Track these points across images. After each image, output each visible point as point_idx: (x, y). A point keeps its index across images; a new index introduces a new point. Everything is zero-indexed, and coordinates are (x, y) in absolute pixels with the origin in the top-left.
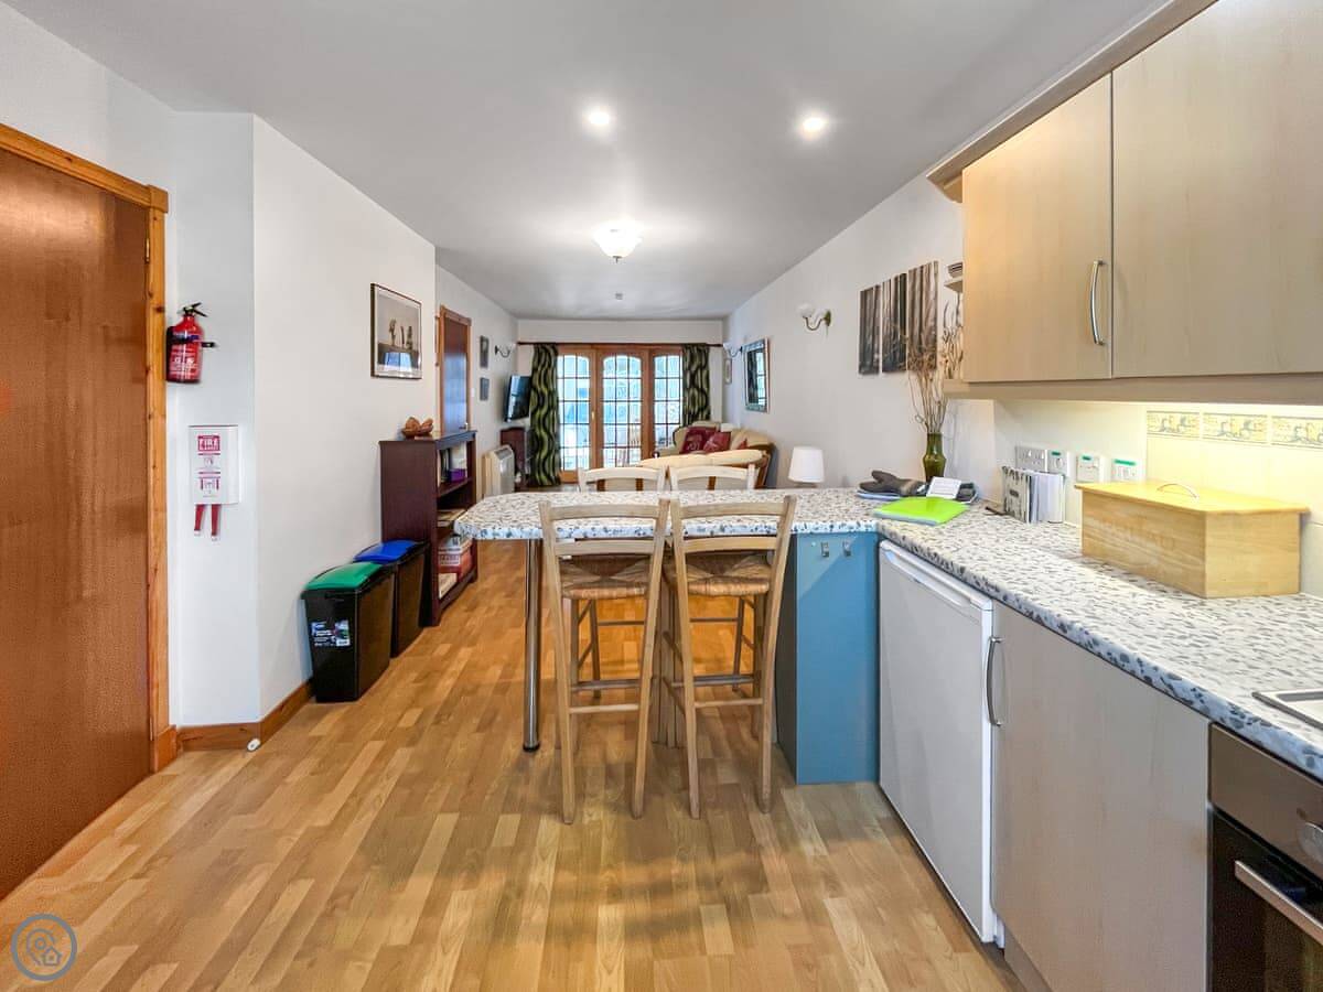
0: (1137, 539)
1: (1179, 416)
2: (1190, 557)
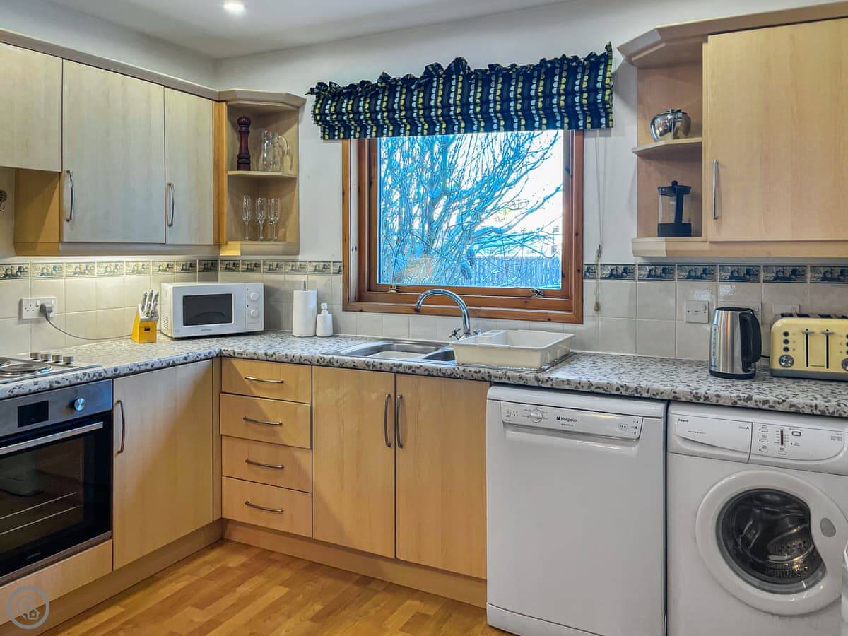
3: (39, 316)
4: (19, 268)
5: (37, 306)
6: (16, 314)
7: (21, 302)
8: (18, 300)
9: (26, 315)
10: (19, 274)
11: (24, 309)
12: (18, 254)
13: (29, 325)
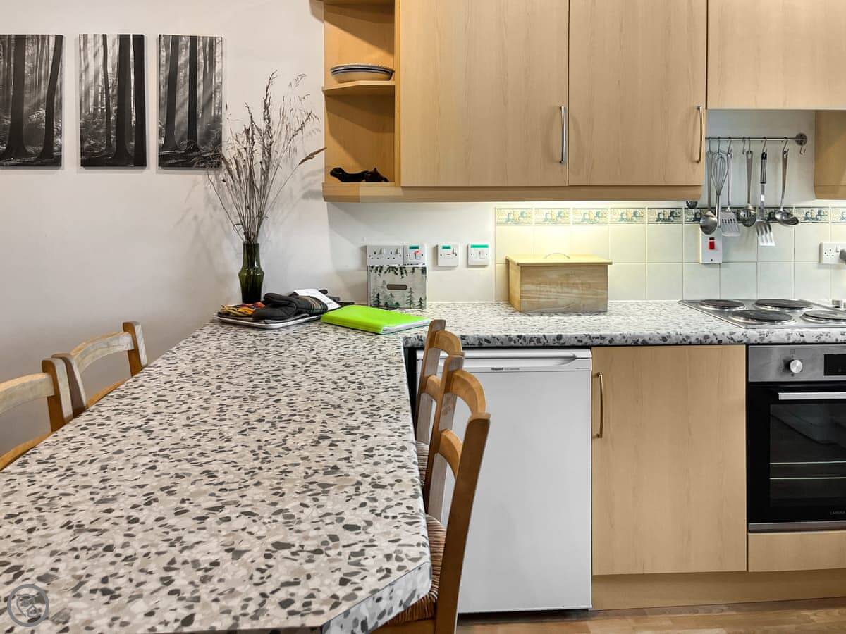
0: (566, 290)
1: (520, 211)
2: (599, 291)
3: (840, 262)
4: (819, 212)
5: (837, 252)
6: (817, 259)
7: (820, 247)
8: (818, 245)
9: (826, 260)
10: (819, 217)
11: (824, 253)
12: (818, 198)
13: (829, 271)
